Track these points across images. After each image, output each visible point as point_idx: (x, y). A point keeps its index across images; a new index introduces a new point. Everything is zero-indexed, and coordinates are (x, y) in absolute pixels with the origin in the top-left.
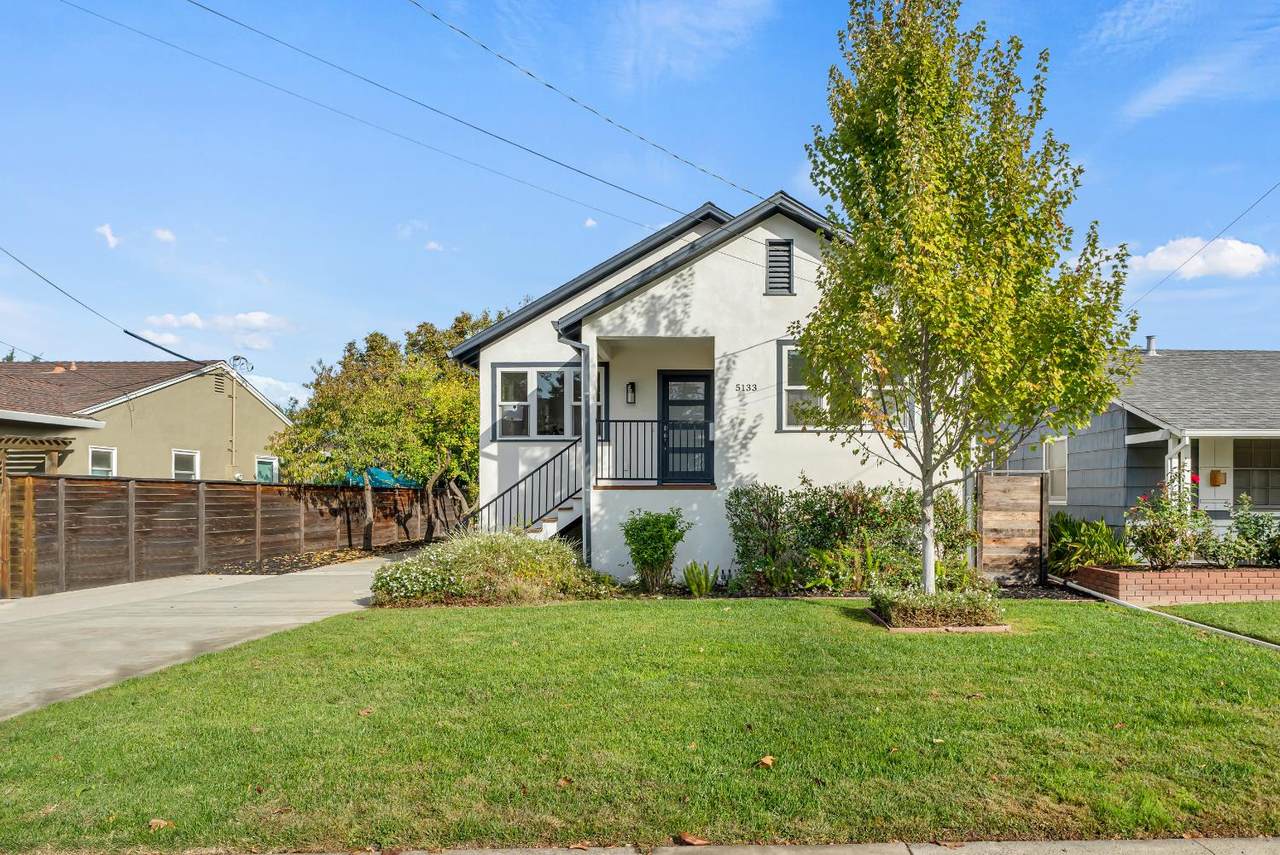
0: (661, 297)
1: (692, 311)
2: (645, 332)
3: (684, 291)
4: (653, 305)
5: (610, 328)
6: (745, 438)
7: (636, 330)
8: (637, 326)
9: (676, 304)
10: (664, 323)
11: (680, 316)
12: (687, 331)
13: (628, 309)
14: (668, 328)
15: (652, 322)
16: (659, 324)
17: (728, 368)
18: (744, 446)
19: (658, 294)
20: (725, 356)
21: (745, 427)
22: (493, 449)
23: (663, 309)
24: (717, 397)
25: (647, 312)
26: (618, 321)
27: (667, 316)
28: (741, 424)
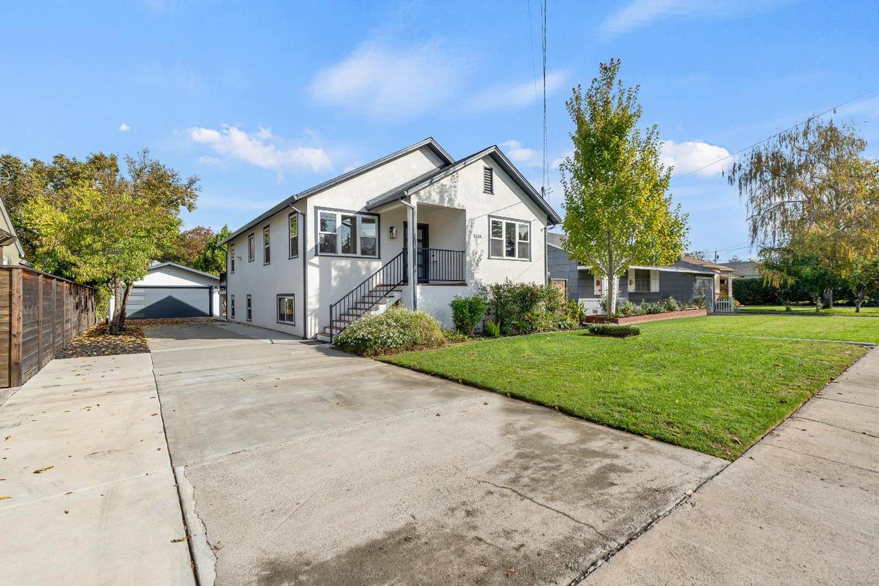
0: (445, 185)
1: (458, 195)
2: (439, 203)
3: (454, 184)
4: (442, 189)
5: (424, 198)
6: (478, 261)
7: (435, 201)
8: (435, 199)
9: (452, 190)
10: (447, 199)
11: (453, 197)
12: (456, 206)
13: (432, 189)
14: (448, 202)
15: (442, 199)
16: (445, 199)
17: (472, 226)
18: (477, 265)
19: (444, 184)
20: (470, 220)
21: (477, 255)
22: (316, 260)
23: (446, 191)
24: (467, 239)
25: (440, 192)
26: (428, 195)
27: (448, 196)
28: (476, 254)
